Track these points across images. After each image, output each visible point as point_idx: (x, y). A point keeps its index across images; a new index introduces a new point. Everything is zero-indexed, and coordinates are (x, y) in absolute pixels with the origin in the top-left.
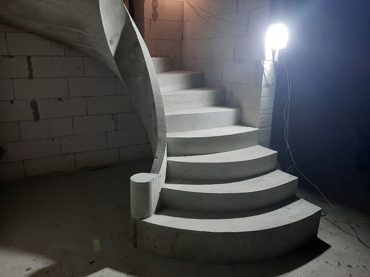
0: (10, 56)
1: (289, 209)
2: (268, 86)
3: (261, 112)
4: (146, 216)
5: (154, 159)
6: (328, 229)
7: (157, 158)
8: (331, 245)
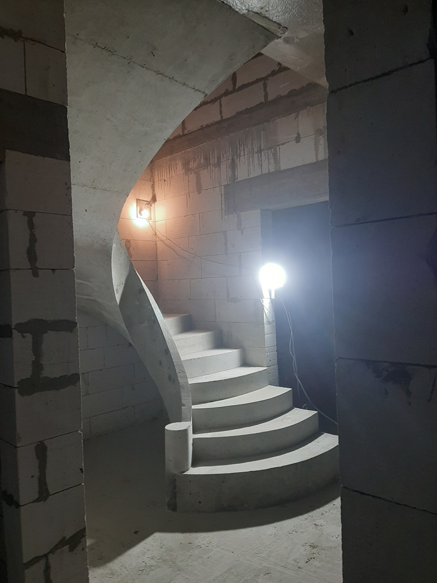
2: (269, 323)
3: (266, 350)
4: (186, 469)
5: (182, 407)
7: (184, 405)
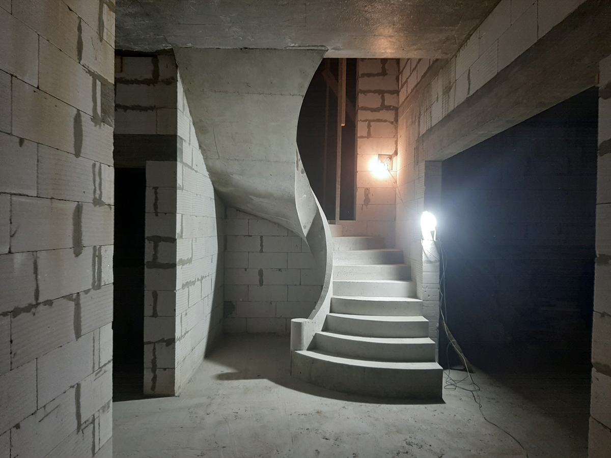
0: (249, 236)
2: (429, 262)
4: (299, 349)
7: (315, 309)
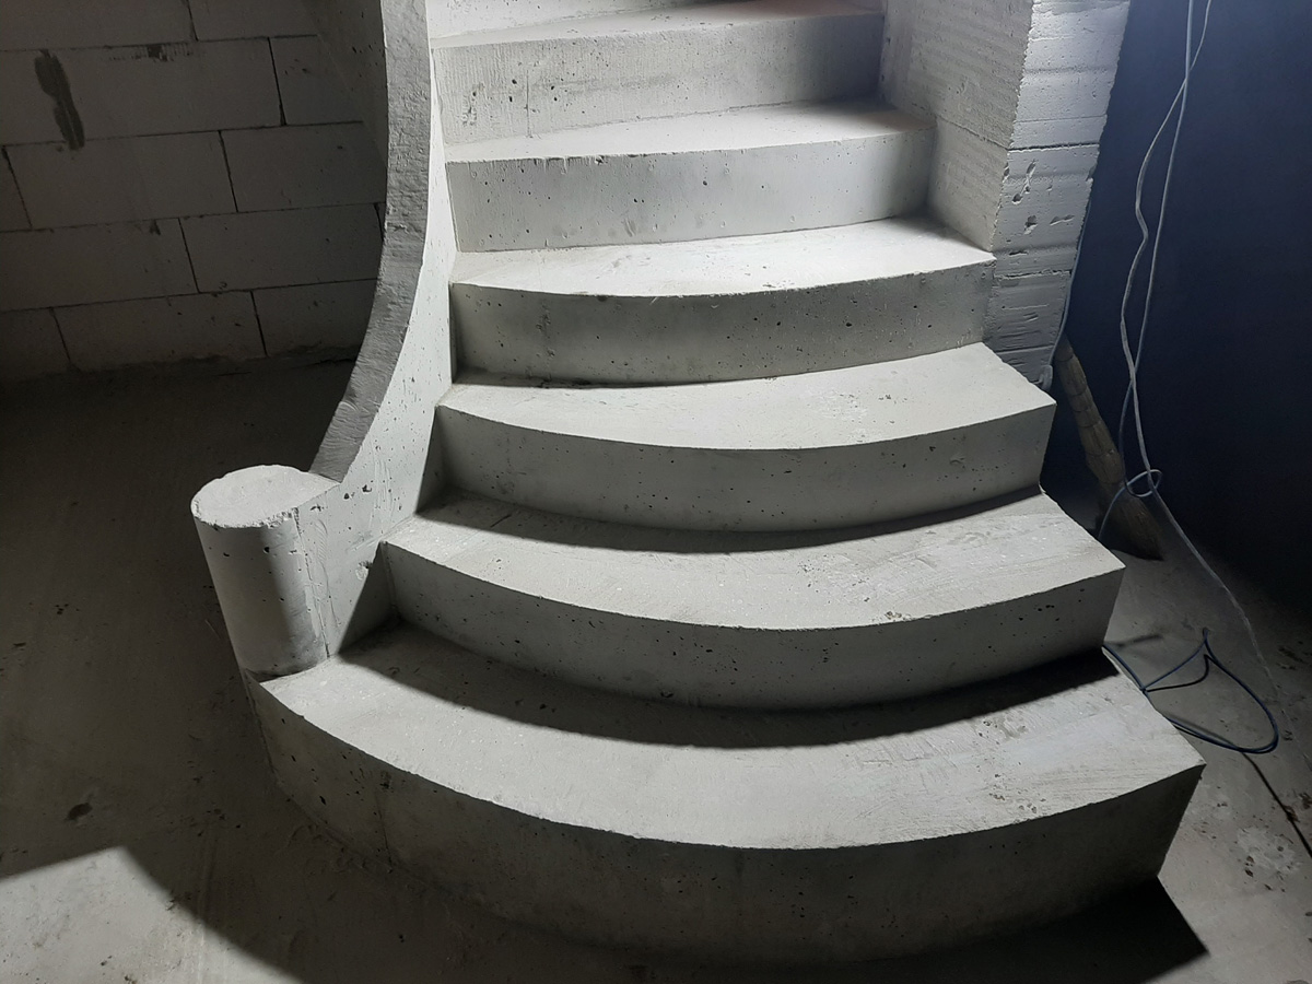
1: (1009, 734)
3: (1016, 161)
5: (341, 403)
6: (1241, 842)
7: (351, 396)
8: (1210, 946)
